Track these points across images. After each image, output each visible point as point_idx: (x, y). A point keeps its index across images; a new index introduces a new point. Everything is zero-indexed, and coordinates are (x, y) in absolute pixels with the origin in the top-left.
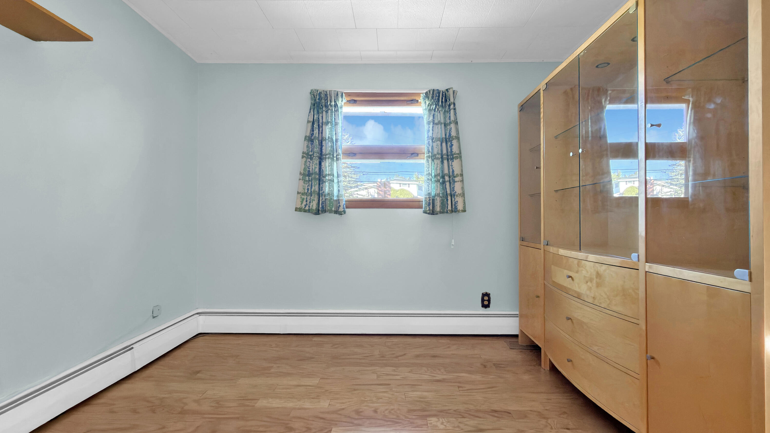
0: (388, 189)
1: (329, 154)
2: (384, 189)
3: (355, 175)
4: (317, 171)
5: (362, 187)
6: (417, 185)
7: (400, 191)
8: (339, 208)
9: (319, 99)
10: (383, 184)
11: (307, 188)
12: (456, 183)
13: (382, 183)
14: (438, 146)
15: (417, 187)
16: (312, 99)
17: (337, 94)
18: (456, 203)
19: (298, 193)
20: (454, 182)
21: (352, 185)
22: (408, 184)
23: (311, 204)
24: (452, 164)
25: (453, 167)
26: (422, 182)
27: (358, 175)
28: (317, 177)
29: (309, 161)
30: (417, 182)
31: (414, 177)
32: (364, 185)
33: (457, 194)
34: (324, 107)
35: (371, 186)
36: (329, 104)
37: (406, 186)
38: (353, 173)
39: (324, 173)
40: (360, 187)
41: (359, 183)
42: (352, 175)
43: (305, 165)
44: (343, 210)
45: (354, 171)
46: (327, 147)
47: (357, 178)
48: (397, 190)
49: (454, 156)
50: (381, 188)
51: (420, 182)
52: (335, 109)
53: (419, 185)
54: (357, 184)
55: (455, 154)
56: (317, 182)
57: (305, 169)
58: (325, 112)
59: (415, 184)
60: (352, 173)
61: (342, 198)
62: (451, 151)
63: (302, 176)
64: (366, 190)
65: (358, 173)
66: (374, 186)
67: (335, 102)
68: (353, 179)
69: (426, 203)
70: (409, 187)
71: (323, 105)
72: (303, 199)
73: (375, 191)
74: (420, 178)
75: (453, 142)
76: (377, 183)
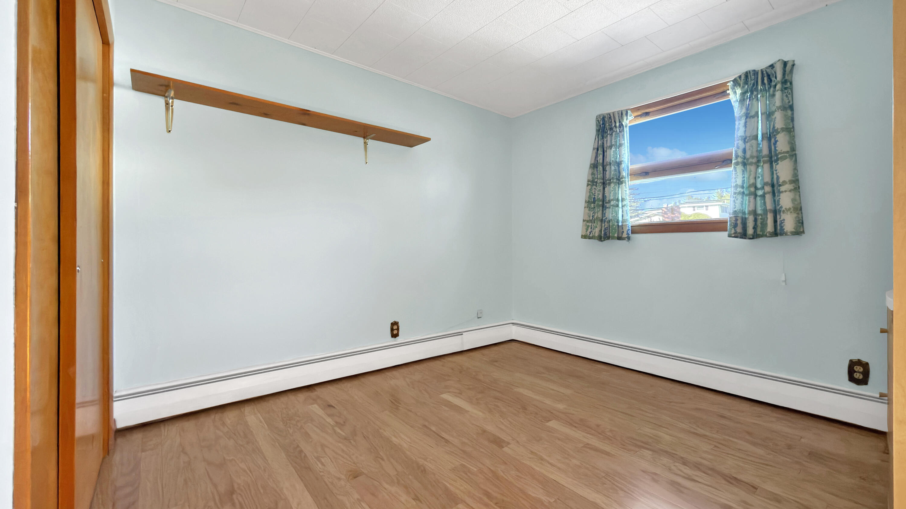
0: (676, 214)
1: (612, 179)
2: (672, 215)
3: (634, 203)
4: (600, 198)
5: (643, 215)
6: (720, 207)
7: (694, 216)
8: (622, 234)
9: (603, 124)
10: (670, 210)
11: (592, 215)
12: (781, 195)
13: (669, 208)
14: (752, 146)
15: (720, 209)
16: (597, 125)
17: (622, 113)
18: (783, 221)
19: (584, 221)
20: (780, 192)
21: (632, 214)
22: (706, 206)
23: (594, 231)
24: (776, 168)
25: (777, 172)
26: (727, 201)
27: (639, 202)
28: (600, 204)
29: (594, 188)
30: (720, 202)
31: (715, 197)
32: (646, 214)
33: (783, 209)
34: (609, 131)
35: (654, 213)
36: (614, 127)
37: (702, 208)
38: (633, 201)
39: (607, 199)
40: (641, 215)
41: (640, 212)
42: (632, 203)
43: (590, 193)
44: (626, 236)
45: (634, 198)
46: (611, 171)
47: (637, 206)
48: (690, 216)
49: (779, 156)
50: (668, 215)
51: (724, 202)
52: (619, 130)
53: (723, 206)
54: (637, 213)
55: (780, 153)
56: (600, 209)
57: (590, 197)
58: (610, 135)
59: (716, 205)
60: (631, 201)
61: (626, 224)
62: (776, 150)
63: (587, 204)
64: (649, 218)
65: (638, 200)
66: (658, 213)
67: (619, 123)
68: (633, 207)
69: (731, 225)
70: (707, 210)
71: (608, 129)
72: (588, 226)
73: (659, 218)
74: (724, 197)
75: (777, 136)
76: (662, 210)
